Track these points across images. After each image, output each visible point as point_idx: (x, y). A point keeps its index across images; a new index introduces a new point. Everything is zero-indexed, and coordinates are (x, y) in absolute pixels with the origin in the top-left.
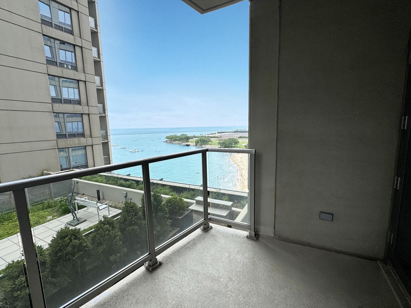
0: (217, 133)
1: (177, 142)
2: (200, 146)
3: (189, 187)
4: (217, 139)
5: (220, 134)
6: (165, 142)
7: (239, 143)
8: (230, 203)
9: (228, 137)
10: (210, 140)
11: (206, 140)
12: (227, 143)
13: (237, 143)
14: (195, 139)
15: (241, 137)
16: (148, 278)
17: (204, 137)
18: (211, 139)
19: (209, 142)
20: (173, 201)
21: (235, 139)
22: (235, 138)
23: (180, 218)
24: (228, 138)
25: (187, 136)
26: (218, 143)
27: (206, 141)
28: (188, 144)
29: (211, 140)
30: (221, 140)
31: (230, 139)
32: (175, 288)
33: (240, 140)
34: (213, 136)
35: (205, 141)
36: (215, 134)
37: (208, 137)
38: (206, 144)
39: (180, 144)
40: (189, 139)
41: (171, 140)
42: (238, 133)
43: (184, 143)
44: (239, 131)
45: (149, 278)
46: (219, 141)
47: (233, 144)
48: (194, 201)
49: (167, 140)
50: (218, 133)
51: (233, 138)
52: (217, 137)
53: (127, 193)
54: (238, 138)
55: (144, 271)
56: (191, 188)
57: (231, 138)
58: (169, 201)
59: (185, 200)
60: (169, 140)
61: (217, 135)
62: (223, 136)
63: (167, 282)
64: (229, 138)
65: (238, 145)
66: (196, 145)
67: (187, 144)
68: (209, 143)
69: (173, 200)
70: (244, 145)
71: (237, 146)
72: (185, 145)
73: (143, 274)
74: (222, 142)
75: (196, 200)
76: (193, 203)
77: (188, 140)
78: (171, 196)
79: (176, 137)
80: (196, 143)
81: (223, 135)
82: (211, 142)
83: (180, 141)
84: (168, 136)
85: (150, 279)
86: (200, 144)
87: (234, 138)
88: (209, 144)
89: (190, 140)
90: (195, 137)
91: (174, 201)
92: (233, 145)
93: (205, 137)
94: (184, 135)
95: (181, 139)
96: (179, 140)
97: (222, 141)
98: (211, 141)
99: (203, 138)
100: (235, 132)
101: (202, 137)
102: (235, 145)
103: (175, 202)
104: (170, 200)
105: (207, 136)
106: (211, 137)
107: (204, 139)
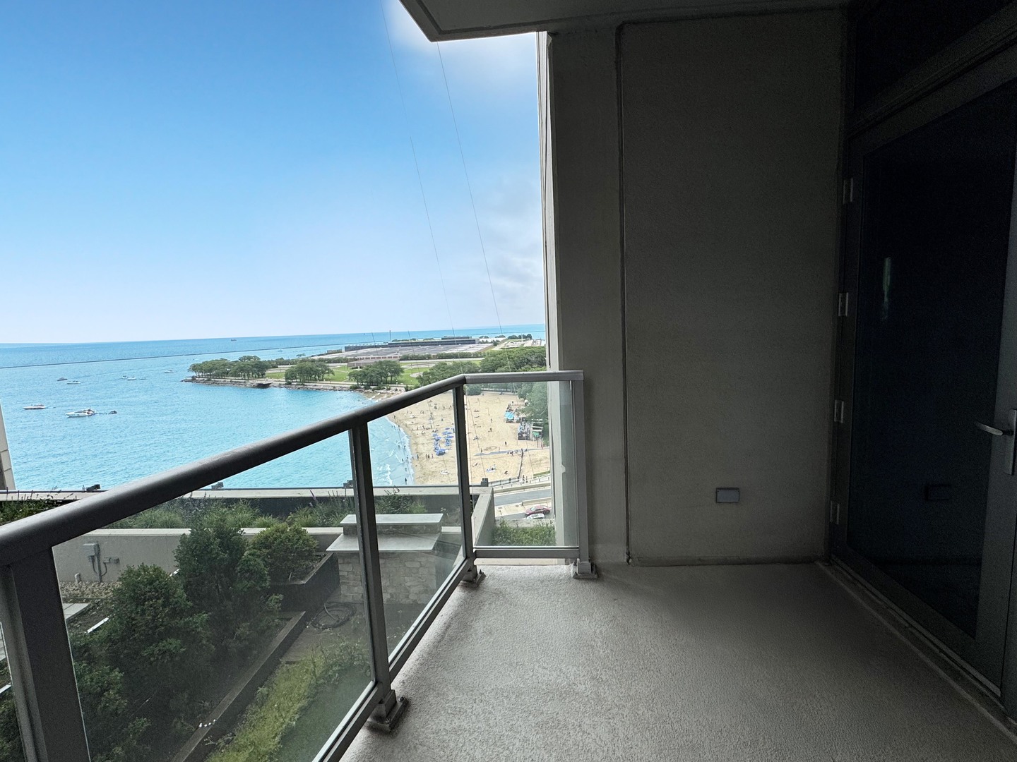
0: (343, 350)
1: (228, 379)
2: (299, 387)
3: (310, 495)
4: (346, 364)
5: (354, 352)
6: (189, 381)
7: (403, 372)
8: (436, 518)
9: (374, 358)
10: (328, 369)
11: (315, 368)
12: (373, 374)
13: (397, 371)
14: (284, 369)
15: (406, 358)
16: (393, 752)
17: (309, 361)
18: (330, 365)
19: (323, 373)
20: (275, 539)
21: (394, 362)
22: (393, 360)
23: (303, 582)
24: (376, 362)
25: (260, 362)
26: (350, 375)
27: (317, 373)
28: (264, 382)
29: (331, 368)
30: (357, 368)
31: (381, 363)
32: (483, 751)
33: (405, 365)
34: (333, 359)
35: (312, 373)
36: (340, 351)
37: (321, 360)
38: (316, 380)
39: (240, 384)
40: (267, 368)
41: (211, 375)
42: (398, 349)
43: (251, 381)
44: (401, 342)
45: (396, 751)
46: (352, 370)
47: (390, 374)
48: (340, 530)
49: (194, 374)
50: (347, 349)
51: (387, 359)
52: (346, 361)
53: (98, 546)
54: (400, 360)
55: (369, 737)
56: (317, 498)
57: (382, 360)
58: (264, 542)
59: (311, 531)
60: (200, 374)
61: (344, 355)
62: (362, 357)
63: (452, 745)
64: (378, 360)
65: (402, 376)
66: (290, 384)
67: (259, 382)
68: (326, 376)
69: (275, 536)
70: (415, 375)
71: (399, 378)
72: (254, 387)
73: (370, 747)
74: (360, 371)
75: (343, 526)
76: (337, 536)
77: (261, 371)
78: (265, 529)
79: (225, 365)
80: (286, 379)
81: (361, 355)
82: (331, 375)
83: (239, 376)
84: (200, 365)
85: (399, 752)
86: (298, 380)
87: (389, 361)
88: (327, 380)
89: (268, 372)
90: (281, 362)
91: (279, 540)
92: (389, 379)
93: (313, 361)
94: (249, 358)
95: (242, 370)
96: (235, 375)
97: (359, 369)
98: (331, 372)
99: (308, 364)
100: (391, 345)
101: (303, 361)
102: (393, 378)
103: (282, 542)
104: (266, 538)
105: (316, 358)
106: (330, 361)
107: (311, 366)
